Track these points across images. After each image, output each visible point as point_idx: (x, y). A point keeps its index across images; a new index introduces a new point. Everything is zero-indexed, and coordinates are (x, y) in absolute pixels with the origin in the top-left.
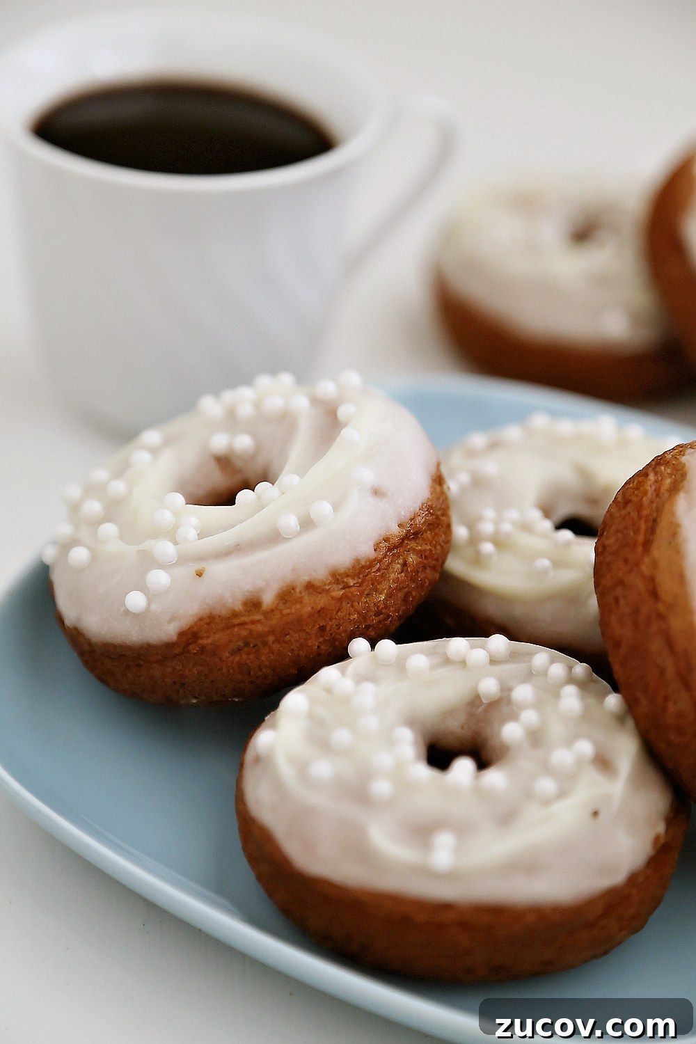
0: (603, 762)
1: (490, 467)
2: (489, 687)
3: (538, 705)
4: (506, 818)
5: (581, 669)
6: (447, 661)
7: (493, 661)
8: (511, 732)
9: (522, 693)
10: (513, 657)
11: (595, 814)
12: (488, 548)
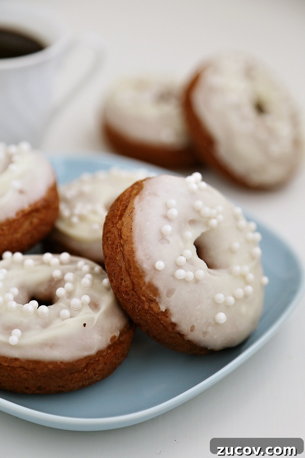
0: (94, 305)
1: (87, 188)
2: (57, 273)
3: (74, 282)
4: (46, 325)
5: (97, 268)
6: (43, 263)
7: (61, 263)
8: (60, 292)
9: (69, 276)
10: (71, 262)
11: (85, 325)
12: (75, 220)
